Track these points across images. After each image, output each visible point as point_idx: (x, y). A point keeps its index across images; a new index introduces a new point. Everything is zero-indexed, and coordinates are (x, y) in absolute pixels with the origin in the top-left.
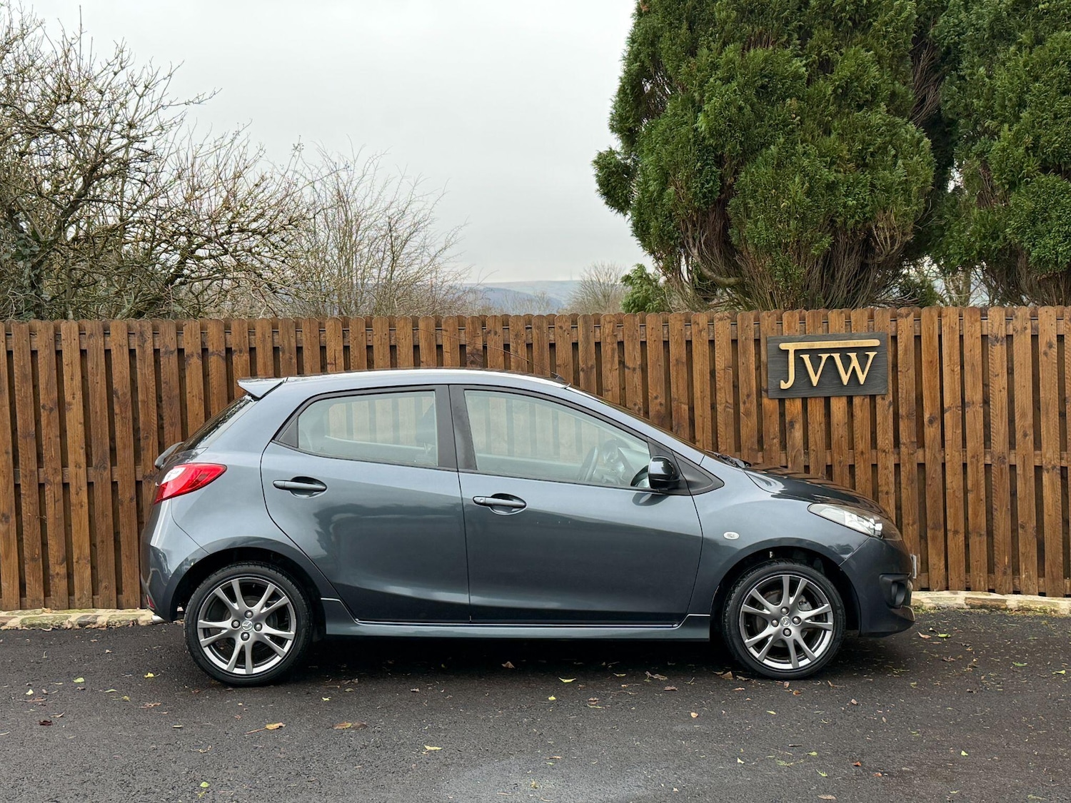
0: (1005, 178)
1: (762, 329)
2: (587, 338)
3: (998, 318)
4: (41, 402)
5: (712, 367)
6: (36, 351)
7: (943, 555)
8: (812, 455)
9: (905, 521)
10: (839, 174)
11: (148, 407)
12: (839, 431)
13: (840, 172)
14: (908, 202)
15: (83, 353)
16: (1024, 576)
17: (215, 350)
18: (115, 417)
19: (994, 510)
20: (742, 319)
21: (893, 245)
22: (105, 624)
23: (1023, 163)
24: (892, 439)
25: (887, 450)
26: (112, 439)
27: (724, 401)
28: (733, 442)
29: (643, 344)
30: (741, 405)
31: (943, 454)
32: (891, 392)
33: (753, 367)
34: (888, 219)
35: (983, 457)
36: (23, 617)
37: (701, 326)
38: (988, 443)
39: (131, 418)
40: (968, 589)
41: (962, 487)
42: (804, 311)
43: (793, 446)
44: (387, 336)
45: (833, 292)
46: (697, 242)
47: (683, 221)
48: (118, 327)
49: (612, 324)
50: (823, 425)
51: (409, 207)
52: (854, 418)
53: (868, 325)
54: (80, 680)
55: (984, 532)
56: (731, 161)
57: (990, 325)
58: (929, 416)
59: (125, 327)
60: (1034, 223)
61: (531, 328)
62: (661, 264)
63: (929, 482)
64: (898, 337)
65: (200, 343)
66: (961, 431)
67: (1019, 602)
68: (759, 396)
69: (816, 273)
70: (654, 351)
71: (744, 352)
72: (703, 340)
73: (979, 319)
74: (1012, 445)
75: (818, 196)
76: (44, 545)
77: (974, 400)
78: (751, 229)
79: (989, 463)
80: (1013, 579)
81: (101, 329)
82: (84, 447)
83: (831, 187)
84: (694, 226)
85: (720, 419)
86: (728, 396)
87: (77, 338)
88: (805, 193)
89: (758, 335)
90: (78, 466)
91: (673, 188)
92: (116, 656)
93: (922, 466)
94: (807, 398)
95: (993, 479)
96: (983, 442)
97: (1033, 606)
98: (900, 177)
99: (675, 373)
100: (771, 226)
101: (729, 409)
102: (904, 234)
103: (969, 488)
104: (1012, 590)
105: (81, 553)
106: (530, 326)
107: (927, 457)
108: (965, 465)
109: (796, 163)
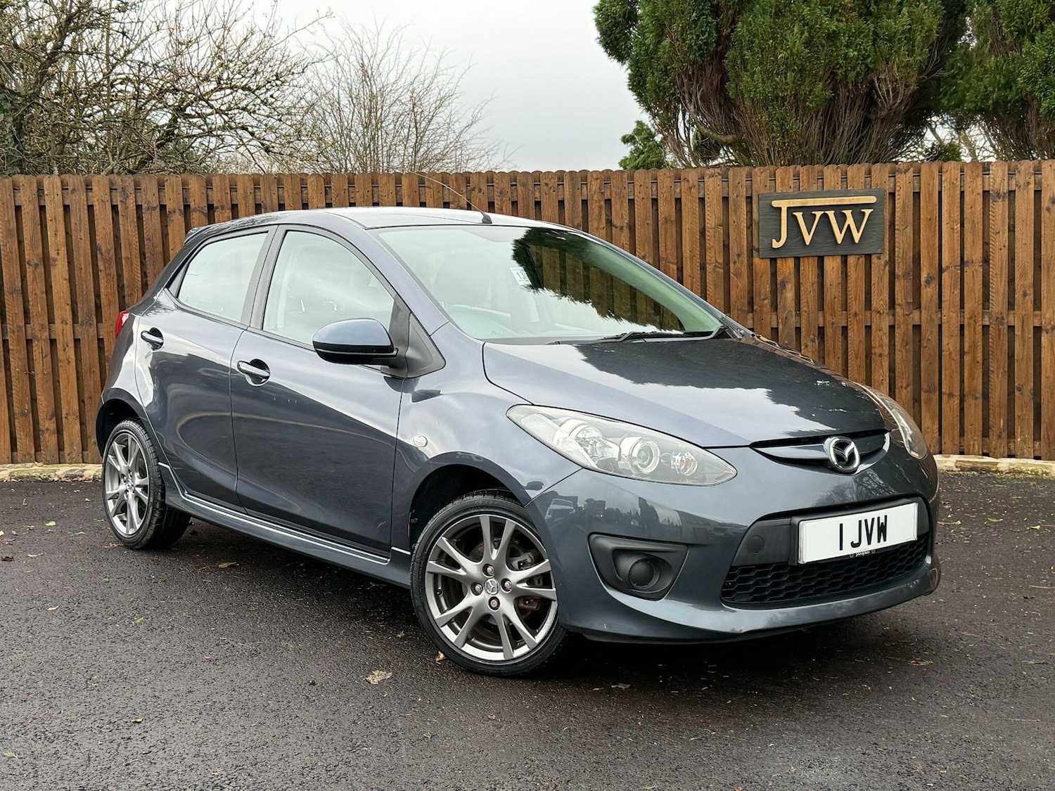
0: (1014, 26)
1: (754, 186)
2: (573, 195)
3: (1000, 173)
4: (26, 257)
5: (702, 225)
6: (20, 206)
7: (937, 418)
8: (804, 316)
9: (898, 384)
10: (840, 23)
11: (131, 264)
12: (833, 291)
13: (842, 21)
14: (911, 53)
15: (66, 208)
16: (1019, 440)
17: (196, 206)
18: (99, 273)
19: (990, 372)
20: (734, 175)
21: (895, 97)
22: (92, 477)
23: (1033, 10)
24: (888, 300)
25: (882, 312)
26: (97, 296)
27: (713, 260)
28: (723, 303)
29: (632, 202)
30: (732, 265)
31: (940, 316)
32: (887, 252)
33: (744, 225)
34: (890, 70)
35: (981, 319)
36: (13, 470)
37: (691, 182)
38: (987, 304)
39: (115, 274)
40: (962, 453)
41: (959, 348)
42: (799, 167)
43: (784, 307)
44: (370, 193)
45: (833, 149)
46: (693, 97)
47: (679, 75)
48: (100, 184)
49: (599, 181)
50: (816, 286)
51: (435, 81)
52: (848, 278)
53: (865, 182)
54: (53, 523)
55: (979, 395)
56: (728, 11)
57: (991, 180)
58: (925, 276)
59: (107, 182)
60: (1046, 73)
61: (516, 185)
62: (658, 121)
63: (924, 343)
64: (896, 194)
65: (182, 199)
66: (959, 291)
67: (1011, 464)
68: (750, 256)
69: (815, 127)
70: (643, 209)
71: (735, 210)
72: (692, 196)
73: (981, 174)
74: (1011, 305)
75: (818, 46)
76: (34, 400)
77: (974, 258)
78: (747, 82)
79: (987, 324)
80: (1008, 443)
81: (84, 185)
82: (70, 303)
83: (832, 37)
84: (690, 80)
85: (709, 279)
86: (717, 256)
87: (60, 193)
88: (805, 43)
89: (750, 192)
90: (64, 322)
91: (668, 40)
92: (93, 505)
93: (917, 328)
94: (799, 258)
95: (990, 340)
96: (981, 302)
97: (1024, 469)
98: (903, 26)
99: (663, 233)
100: (768, 79)
101: (718, 269)
102: (907, 86)
103: (965, 350)
104: (1006, 454)
105: (69, 409)
106: (514, 183)
107: (923, 318)
108: (962, 327)
109: (795, 12)
